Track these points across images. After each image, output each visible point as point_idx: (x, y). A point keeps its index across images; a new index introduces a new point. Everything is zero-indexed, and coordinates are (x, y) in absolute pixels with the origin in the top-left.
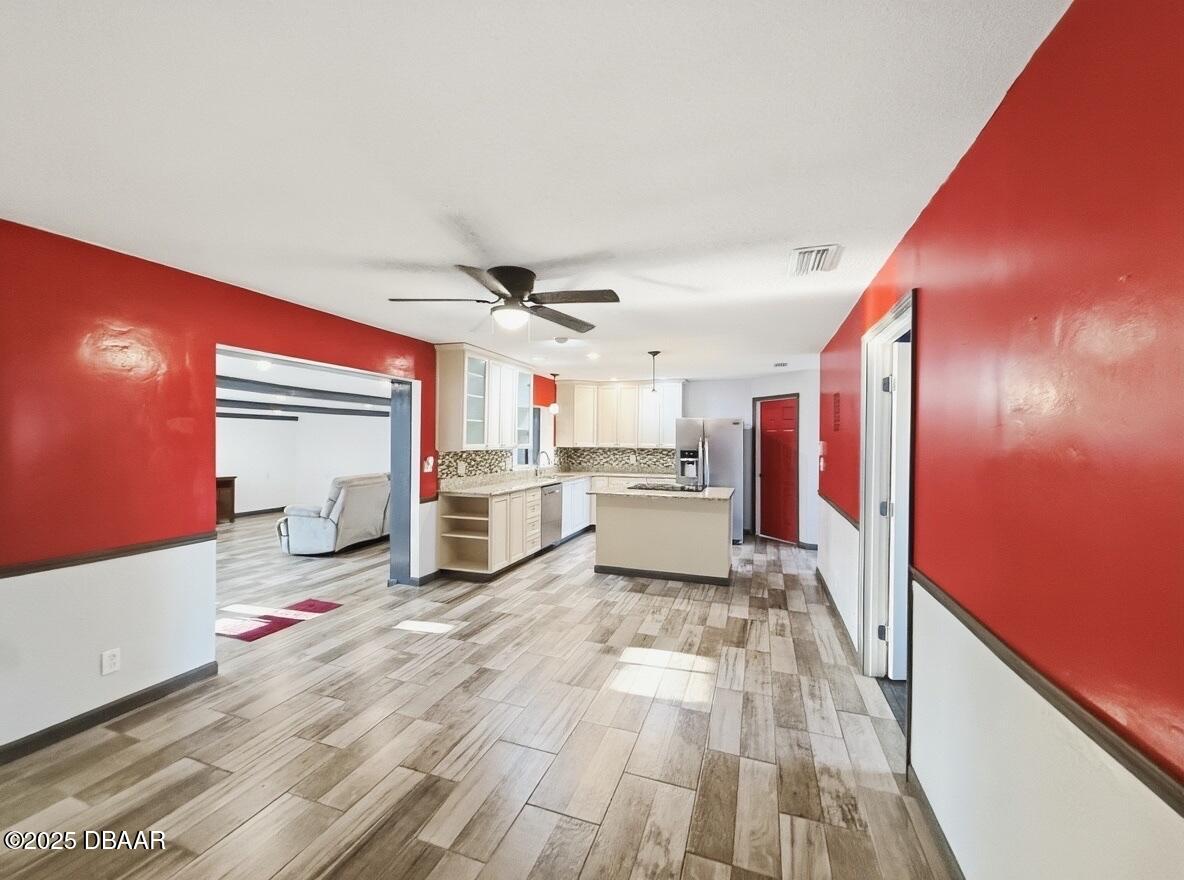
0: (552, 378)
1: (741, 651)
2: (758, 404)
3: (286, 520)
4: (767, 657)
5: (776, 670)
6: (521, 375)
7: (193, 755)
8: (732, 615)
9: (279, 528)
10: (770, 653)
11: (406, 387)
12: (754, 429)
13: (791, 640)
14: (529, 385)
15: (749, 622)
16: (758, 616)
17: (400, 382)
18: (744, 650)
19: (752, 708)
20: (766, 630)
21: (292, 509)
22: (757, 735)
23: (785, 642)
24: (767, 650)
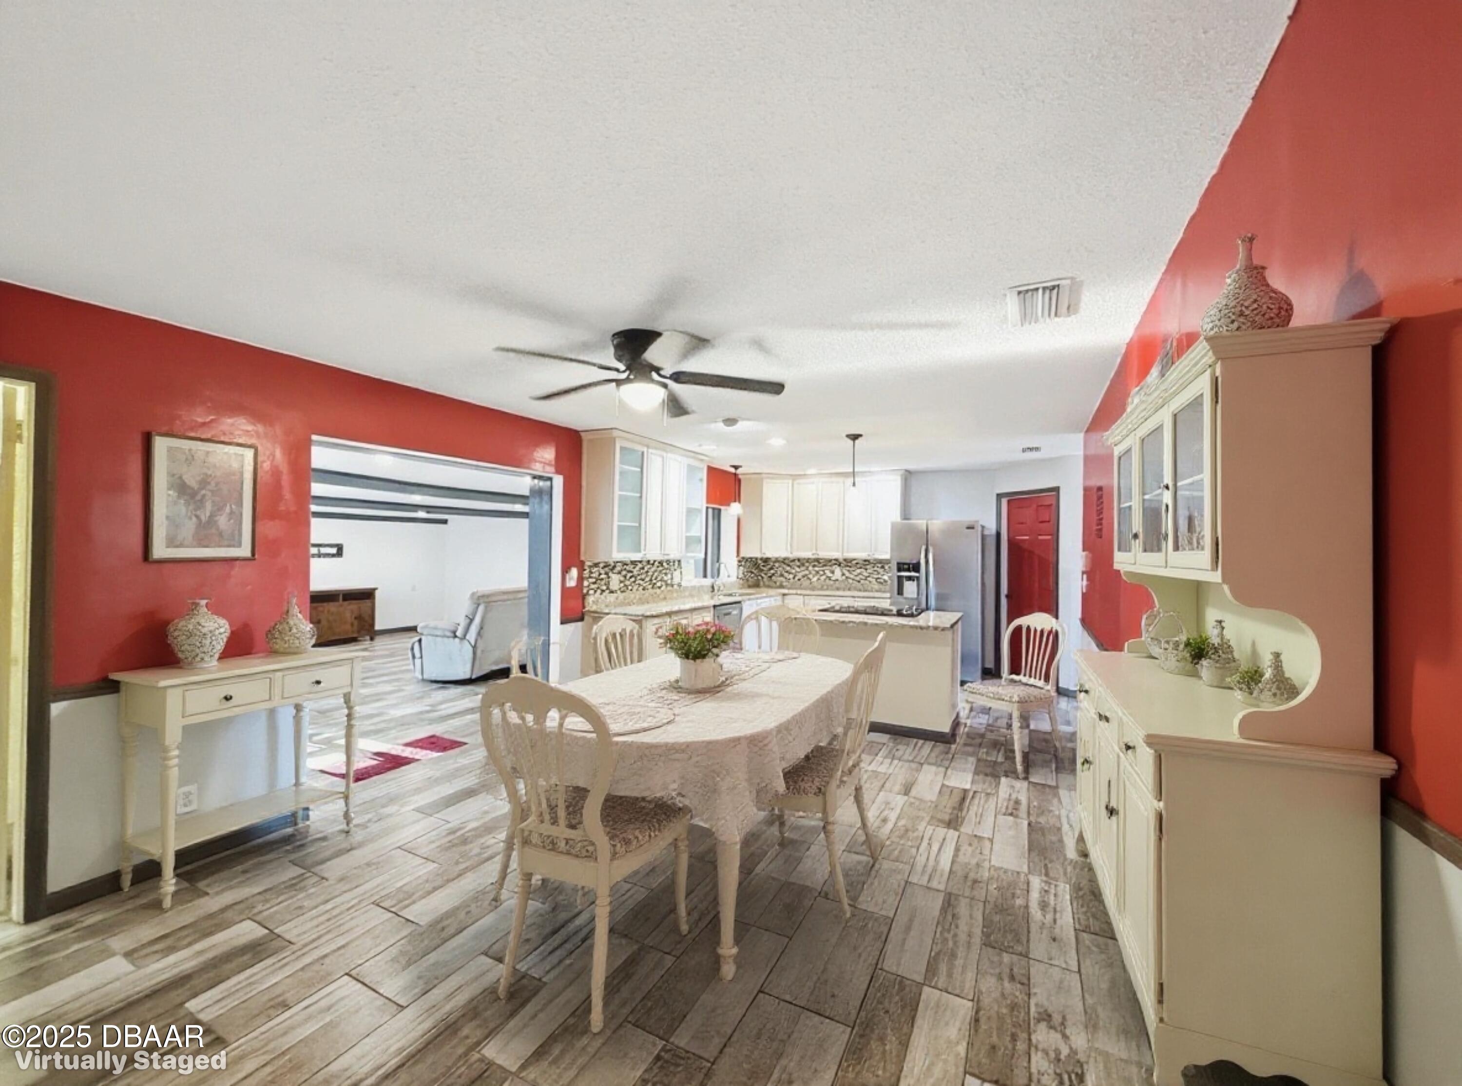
0: (733, 470)
1: (952, 834)
2: (1004, 502)
3: (420, 641)
4: (987, 844)
5: (997, 865)
6: (691, 469)
7: (258, 918)
8: (946, 783)
9: (412, 649)
10: (991, 841)
11: (548, 483)
12: (998, 535)
13: (1026, 823)
14: (701, 480)
15: (971, 794)
16: (985, 786)
17: (540, 478)
18: (957, 833)
19: (954, 916)
20: (993, 806)
21: (426, 627)
22: (953, 955)
23: (1017, 824)
24: (987, 834)
